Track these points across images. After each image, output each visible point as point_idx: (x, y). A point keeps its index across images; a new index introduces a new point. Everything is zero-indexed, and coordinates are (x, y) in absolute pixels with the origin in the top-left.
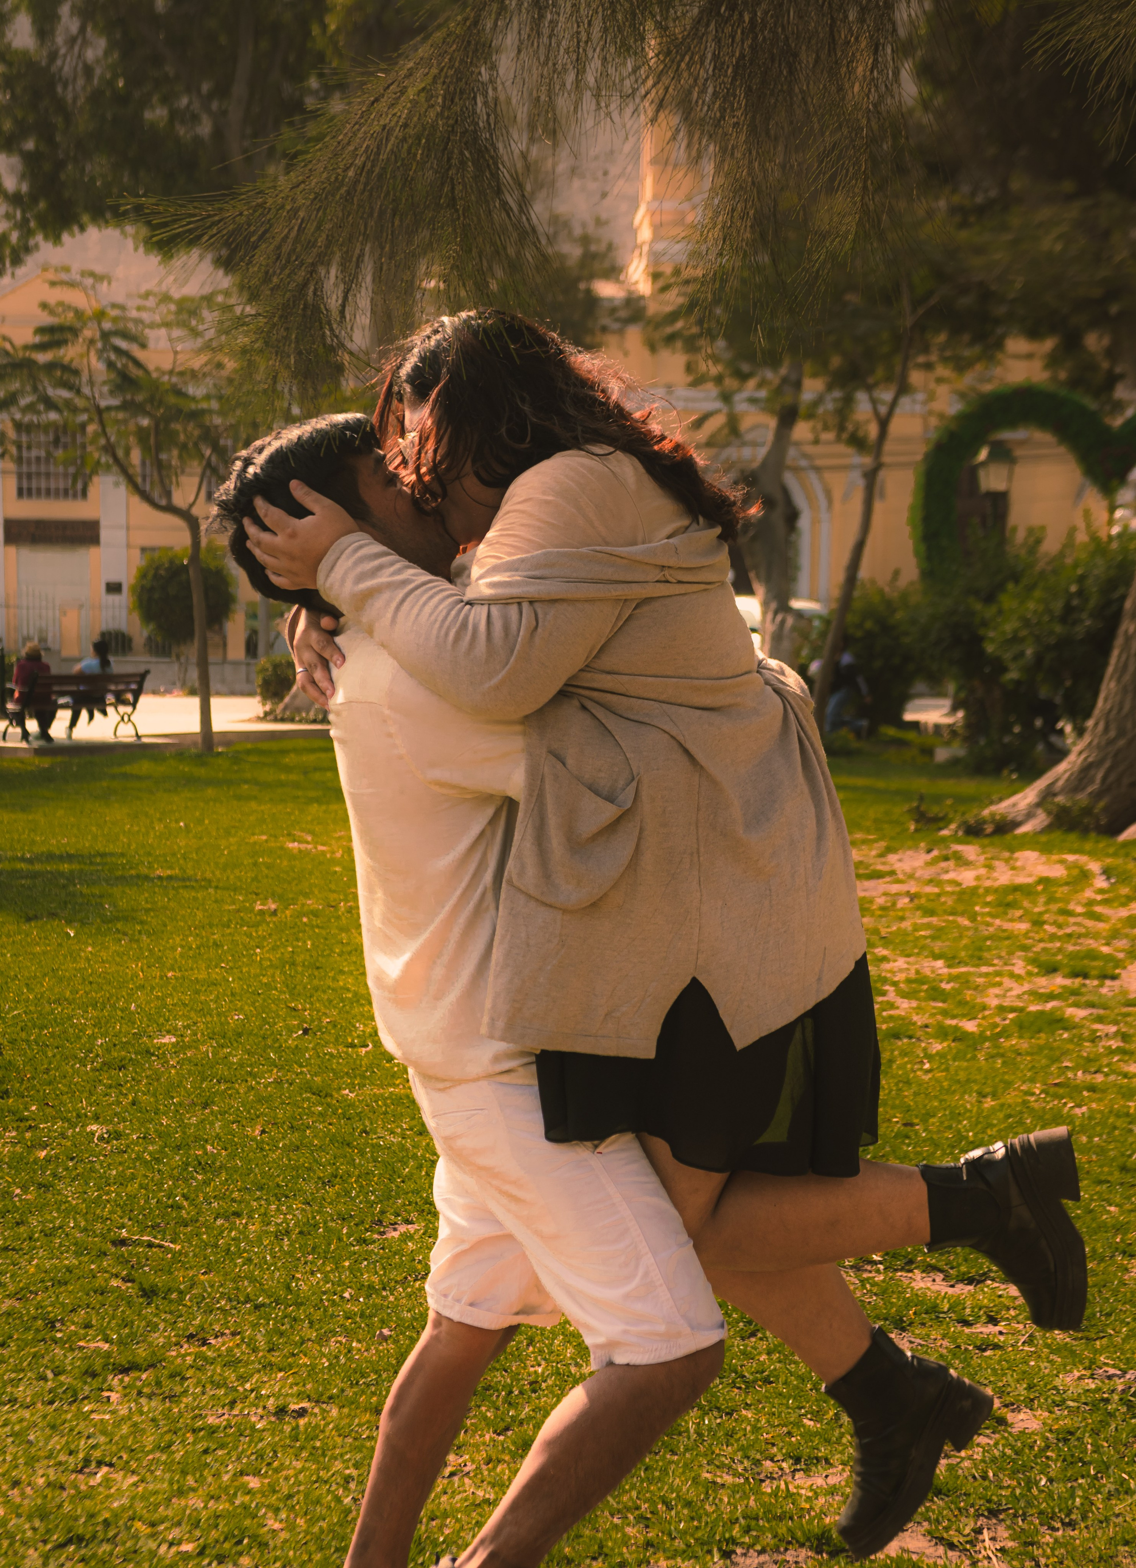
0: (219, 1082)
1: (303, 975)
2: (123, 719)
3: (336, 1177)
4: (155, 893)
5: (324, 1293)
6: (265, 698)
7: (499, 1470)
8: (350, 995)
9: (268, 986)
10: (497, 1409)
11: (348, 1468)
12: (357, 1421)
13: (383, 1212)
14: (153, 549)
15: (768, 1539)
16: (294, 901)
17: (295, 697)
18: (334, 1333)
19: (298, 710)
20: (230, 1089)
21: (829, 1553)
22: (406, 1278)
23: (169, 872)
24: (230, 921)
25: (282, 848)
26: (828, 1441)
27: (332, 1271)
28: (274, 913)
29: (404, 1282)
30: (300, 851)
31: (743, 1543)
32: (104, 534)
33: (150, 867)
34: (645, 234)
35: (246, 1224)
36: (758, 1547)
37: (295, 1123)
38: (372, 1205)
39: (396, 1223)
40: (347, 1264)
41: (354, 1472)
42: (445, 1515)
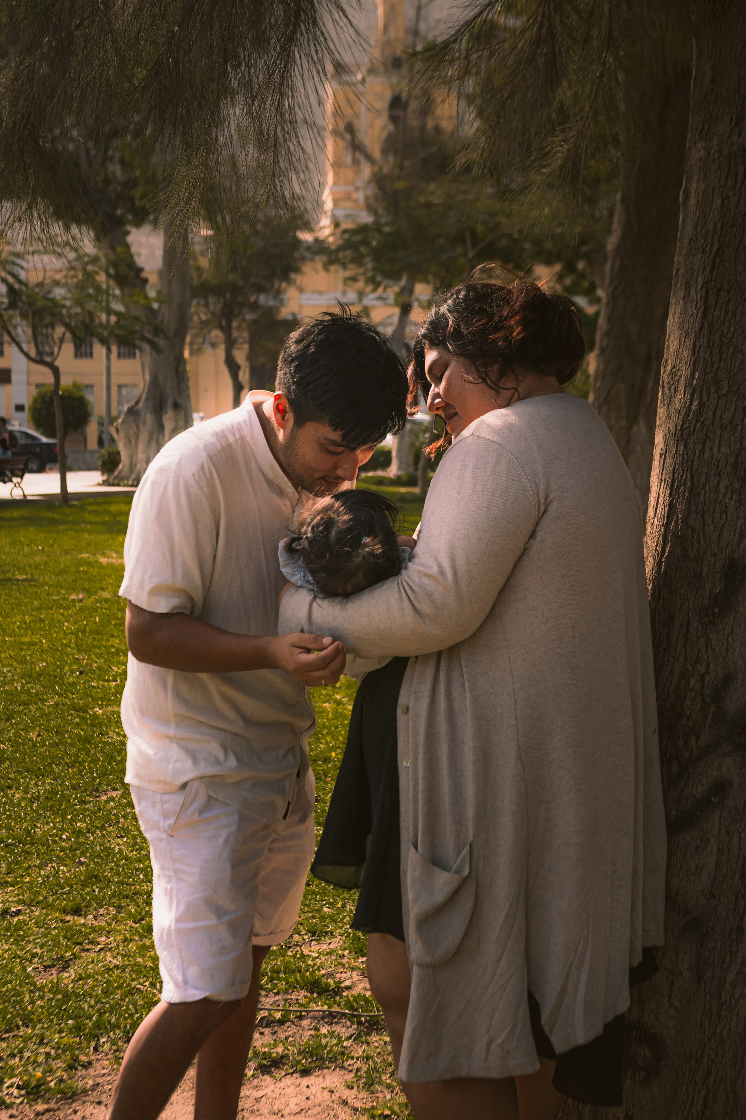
0: (20, 705)
1: (88, 638)
2: (15, 486)
3: (76, 762)
4: (12, 589)
5: (50, 836)
6: (103, 473)
7: (130, 946)
8: (113, 650)
9: (66, 646)
10: (139, 907)
11: (36, 948)
12: (50, 917)
13: (100, 784)
14: (43, 385)
15: (282, 985)
16: (95, 593)
17: (120, 472)
18: (51, 861)
19: (122, 479)
20: (25, 709)
21: (318, 993)
22: (104, 825)
23: (24, 577)
24: (53, 606)
25: (97, 562)
26: (335, 921)
27: (59, 822)
28: (81, 600)
29: (102, 828)
30: (108, 563)
31: (267, 988)
32: (14, 377)
33: (14, 575)
34: (329, 205)
35: (14, 793)
36: (275, 991)
37: (60, 730)
38: (94, 779)
39: (107, 790)
40: (69, 817)
41: (38, 951)
42: (89, 977)
